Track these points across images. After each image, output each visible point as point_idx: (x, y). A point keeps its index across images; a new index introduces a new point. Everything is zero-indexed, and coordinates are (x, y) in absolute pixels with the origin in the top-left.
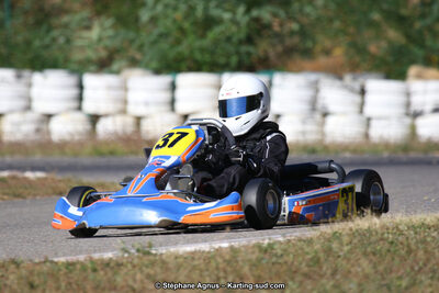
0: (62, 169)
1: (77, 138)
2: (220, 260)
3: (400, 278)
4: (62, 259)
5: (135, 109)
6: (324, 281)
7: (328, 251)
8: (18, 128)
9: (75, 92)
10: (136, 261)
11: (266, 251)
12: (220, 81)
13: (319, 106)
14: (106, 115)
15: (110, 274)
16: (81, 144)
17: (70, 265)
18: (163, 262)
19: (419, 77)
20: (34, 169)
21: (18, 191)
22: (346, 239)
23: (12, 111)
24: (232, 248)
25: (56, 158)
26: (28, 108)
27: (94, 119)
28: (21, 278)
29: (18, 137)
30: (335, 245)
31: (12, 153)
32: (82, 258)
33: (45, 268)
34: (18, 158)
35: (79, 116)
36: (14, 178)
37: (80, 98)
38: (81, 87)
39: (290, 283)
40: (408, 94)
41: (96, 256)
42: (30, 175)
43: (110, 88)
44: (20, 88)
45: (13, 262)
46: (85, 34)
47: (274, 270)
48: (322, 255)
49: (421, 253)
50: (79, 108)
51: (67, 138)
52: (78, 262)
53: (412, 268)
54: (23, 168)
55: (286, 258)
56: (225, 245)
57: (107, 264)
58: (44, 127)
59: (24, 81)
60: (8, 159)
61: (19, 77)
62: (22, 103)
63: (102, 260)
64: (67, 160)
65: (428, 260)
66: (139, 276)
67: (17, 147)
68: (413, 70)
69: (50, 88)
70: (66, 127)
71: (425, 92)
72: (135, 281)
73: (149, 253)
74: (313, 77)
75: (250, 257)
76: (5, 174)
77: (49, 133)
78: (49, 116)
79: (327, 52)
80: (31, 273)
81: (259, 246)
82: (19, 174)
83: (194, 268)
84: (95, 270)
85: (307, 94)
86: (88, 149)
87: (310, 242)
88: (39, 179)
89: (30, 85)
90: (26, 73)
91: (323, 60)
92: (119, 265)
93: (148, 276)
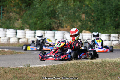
0: (12, 49)
1: (15, 43)
2: (44, 68)
3: (80, 73)
4: (12, 67)
5: (27, 37)
6: (65, 73)
7: (66, 67)
8: (4, 40)
9: (15, 33)
10: (27, 68)
11: (53, 67)
12: (45, 32)
13: (64, 38)
14: (21, 38)
15: (21, 70)
16: (16, 44)
17: (13, 68)
18: (32, 68)
19: (85, 32)
20: (6, 49)
21: (3, 53)
22: (69, 65)
23: (2, 37)
24: (46, 66)
25: (11, 47)
26: (6, 36)
27: (19, 39)
28: (3, 71)
29: (3, 42)
30: (67, 66)
31: (2, 45)
32: (16, 67)
33: (8, 69)
34: (3, 47)
35: (16, 38)
36: (2, 50)
37: (16, 35)
38: (16, 32)
39: (58, 73)
40: (83, 36)
41: (19, 67)
42: (6, 50)
43: (22, 33)
44: (4, 32)
45: (2, 67)
46: (18, 22)
47: (55, 71)
48: (64, 68)
49: (84, 68)
50: (16, 37)
51: (13, 43)
52: (15, 68)
53: (83, 71)
54: (4, 49)
55: (57, 68)
56: (45, 65)
57: (21, 69)
58: (9, 40)
59: (5, 31)
60: (1, 47)
61: (4, 30)
62: (4, 35)
63: (20, 68)
64: (13, 47)
65: (86, 69)
66: (27, 71)
67: (3, 44)
68: (84, 31)
69: (10, 33)
70: (13, 40)
71: (86, 36)
72: (26, 72)
73: (29, 67)
74: (63, 32)
75: (50, 68)
76: (1, 50)
77: (10, 42)
78: (10, 38)
79: (66, 27)
80: (6, 70)
81: (52, 66)
82: (3, 50)
83: (39, 70)
84: (18, 70)
85: (62, 35)
86: (18, 45)
87: (62, 65)
88: (7, 51)
89: (6, 32)
90: (5, 29)
91: (65, 28)
92: (23, 69)
93: (29, 71)
